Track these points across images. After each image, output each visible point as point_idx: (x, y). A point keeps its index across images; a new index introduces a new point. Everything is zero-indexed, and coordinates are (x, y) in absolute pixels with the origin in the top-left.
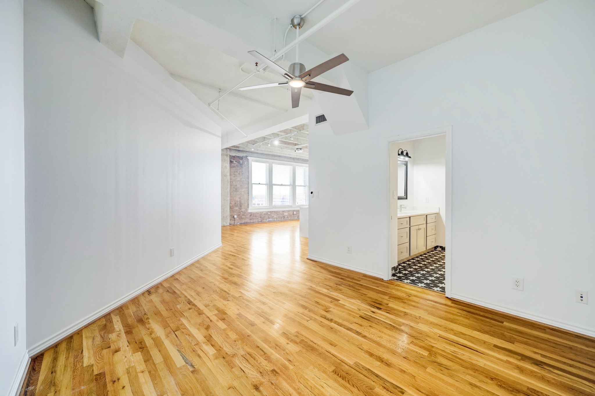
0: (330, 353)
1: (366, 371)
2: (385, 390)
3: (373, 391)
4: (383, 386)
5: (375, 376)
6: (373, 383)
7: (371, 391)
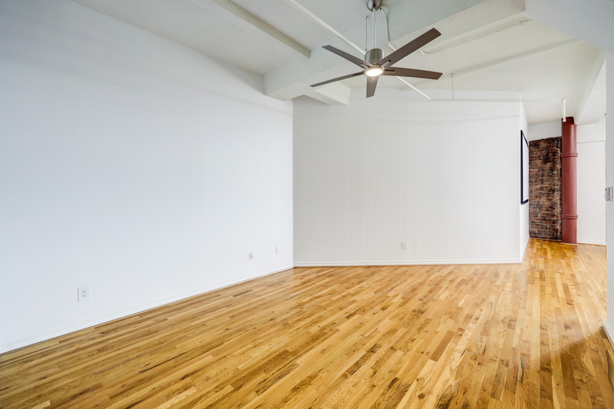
0: (310, 349)
1: (286, 370)
2: (262, 380)
3: (263, 372)
4: (267, 379)
5: (280, 376)
6: (271, 373)
7: (262, 371)
